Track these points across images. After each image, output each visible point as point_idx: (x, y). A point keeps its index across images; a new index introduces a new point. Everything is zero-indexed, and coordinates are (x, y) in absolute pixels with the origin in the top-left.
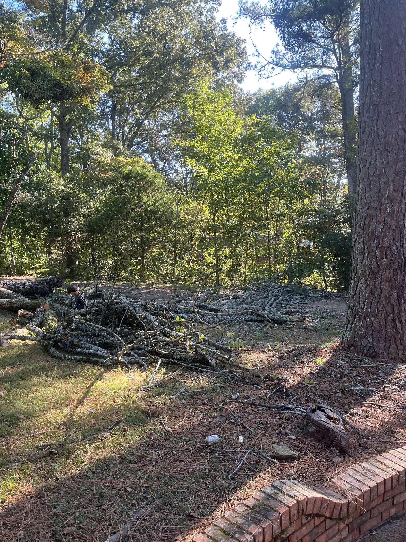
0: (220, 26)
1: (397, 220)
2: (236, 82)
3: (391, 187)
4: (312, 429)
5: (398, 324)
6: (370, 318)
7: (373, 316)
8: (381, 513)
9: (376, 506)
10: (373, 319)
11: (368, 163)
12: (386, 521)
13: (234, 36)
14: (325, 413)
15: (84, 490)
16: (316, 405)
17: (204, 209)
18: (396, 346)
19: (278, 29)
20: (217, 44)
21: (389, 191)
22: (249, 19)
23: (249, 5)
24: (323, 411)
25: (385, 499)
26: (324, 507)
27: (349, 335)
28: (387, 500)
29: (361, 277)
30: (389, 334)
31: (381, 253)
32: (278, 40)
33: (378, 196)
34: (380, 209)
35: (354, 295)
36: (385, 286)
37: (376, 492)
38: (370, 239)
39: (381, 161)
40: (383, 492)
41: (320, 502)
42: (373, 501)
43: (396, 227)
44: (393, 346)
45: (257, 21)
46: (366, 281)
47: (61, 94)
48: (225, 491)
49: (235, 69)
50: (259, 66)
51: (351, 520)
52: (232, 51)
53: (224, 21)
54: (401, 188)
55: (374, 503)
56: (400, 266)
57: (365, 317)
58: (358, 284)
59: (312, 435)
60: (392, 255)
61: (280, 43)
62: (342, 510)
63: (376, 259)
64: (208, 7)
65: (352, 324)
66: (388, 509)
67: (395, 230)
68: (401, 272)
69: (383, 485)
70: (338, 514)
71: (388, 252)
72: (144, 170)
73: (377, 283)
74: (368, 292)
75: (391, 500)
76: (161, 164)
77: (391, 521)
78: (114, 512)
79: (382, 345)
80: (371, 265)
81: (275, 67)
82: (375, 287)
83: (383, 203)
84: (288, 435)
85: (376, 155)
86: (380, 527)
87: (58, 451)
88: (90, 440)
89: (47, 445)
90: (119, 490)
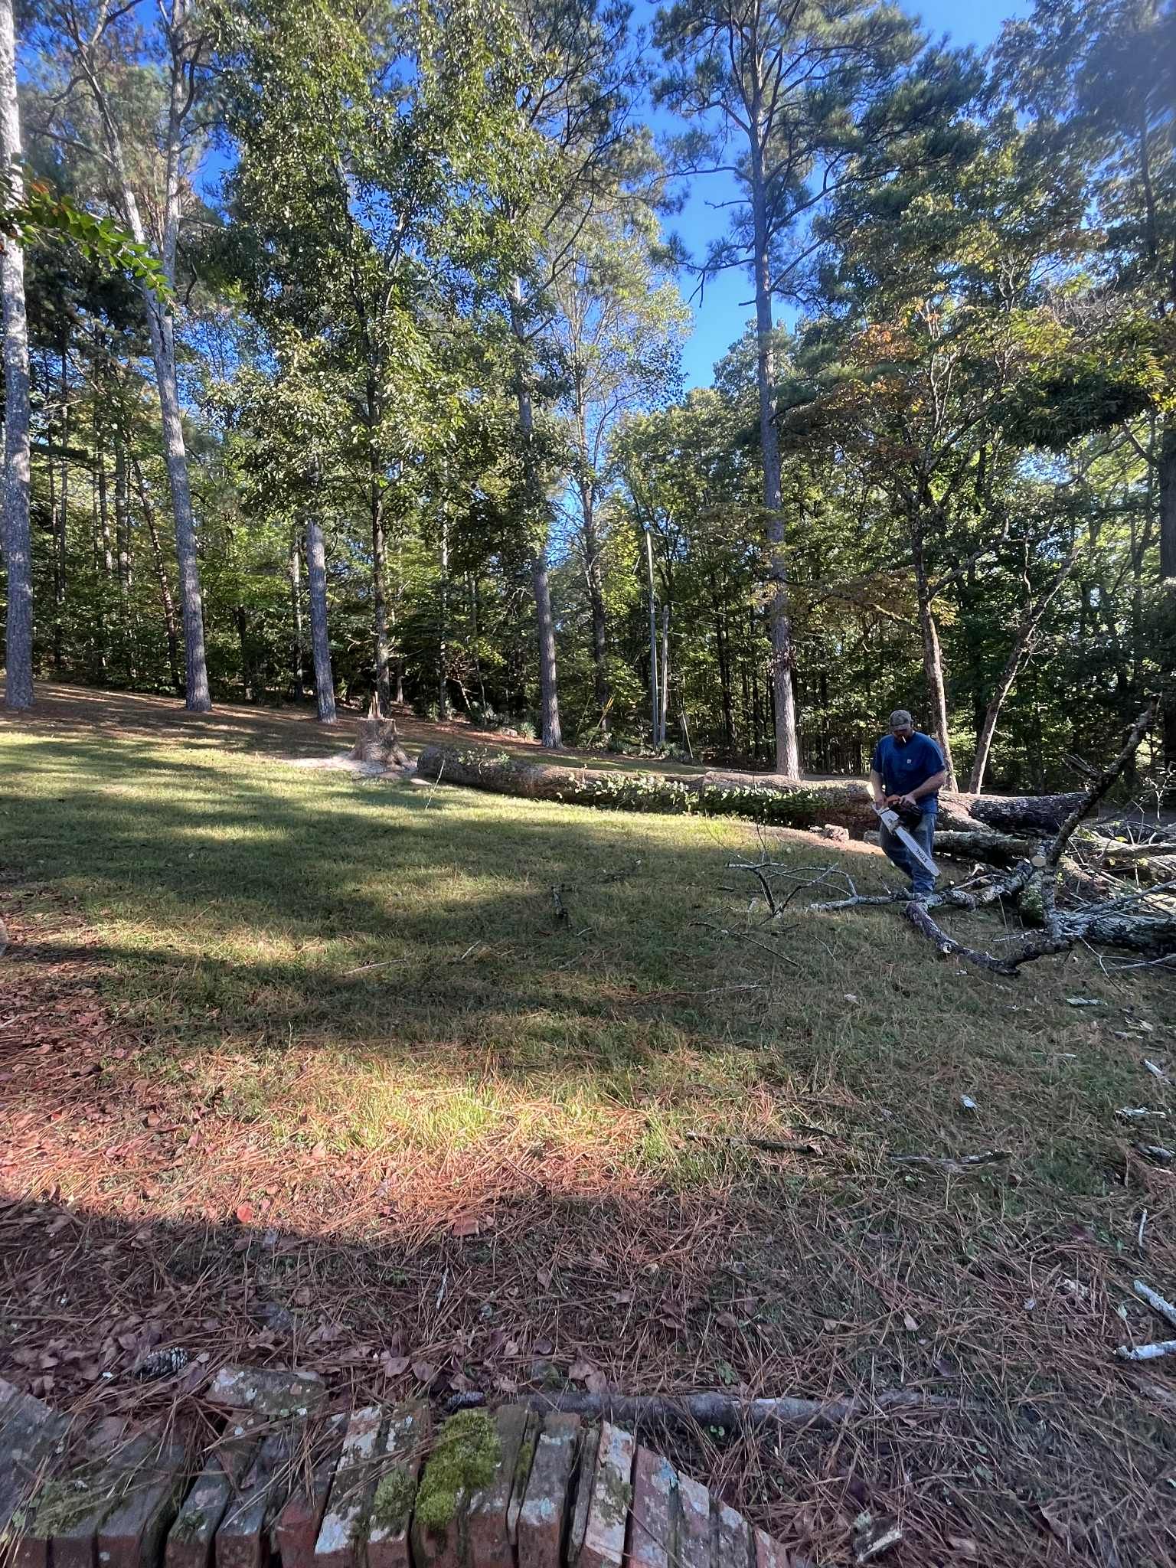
15: (815, 1258)
47: (1122, 407)
78: (841, 1350)
87: (825, 1153)
88: (913, 1164)
89: (822, 1133)
90: (889, 1310)
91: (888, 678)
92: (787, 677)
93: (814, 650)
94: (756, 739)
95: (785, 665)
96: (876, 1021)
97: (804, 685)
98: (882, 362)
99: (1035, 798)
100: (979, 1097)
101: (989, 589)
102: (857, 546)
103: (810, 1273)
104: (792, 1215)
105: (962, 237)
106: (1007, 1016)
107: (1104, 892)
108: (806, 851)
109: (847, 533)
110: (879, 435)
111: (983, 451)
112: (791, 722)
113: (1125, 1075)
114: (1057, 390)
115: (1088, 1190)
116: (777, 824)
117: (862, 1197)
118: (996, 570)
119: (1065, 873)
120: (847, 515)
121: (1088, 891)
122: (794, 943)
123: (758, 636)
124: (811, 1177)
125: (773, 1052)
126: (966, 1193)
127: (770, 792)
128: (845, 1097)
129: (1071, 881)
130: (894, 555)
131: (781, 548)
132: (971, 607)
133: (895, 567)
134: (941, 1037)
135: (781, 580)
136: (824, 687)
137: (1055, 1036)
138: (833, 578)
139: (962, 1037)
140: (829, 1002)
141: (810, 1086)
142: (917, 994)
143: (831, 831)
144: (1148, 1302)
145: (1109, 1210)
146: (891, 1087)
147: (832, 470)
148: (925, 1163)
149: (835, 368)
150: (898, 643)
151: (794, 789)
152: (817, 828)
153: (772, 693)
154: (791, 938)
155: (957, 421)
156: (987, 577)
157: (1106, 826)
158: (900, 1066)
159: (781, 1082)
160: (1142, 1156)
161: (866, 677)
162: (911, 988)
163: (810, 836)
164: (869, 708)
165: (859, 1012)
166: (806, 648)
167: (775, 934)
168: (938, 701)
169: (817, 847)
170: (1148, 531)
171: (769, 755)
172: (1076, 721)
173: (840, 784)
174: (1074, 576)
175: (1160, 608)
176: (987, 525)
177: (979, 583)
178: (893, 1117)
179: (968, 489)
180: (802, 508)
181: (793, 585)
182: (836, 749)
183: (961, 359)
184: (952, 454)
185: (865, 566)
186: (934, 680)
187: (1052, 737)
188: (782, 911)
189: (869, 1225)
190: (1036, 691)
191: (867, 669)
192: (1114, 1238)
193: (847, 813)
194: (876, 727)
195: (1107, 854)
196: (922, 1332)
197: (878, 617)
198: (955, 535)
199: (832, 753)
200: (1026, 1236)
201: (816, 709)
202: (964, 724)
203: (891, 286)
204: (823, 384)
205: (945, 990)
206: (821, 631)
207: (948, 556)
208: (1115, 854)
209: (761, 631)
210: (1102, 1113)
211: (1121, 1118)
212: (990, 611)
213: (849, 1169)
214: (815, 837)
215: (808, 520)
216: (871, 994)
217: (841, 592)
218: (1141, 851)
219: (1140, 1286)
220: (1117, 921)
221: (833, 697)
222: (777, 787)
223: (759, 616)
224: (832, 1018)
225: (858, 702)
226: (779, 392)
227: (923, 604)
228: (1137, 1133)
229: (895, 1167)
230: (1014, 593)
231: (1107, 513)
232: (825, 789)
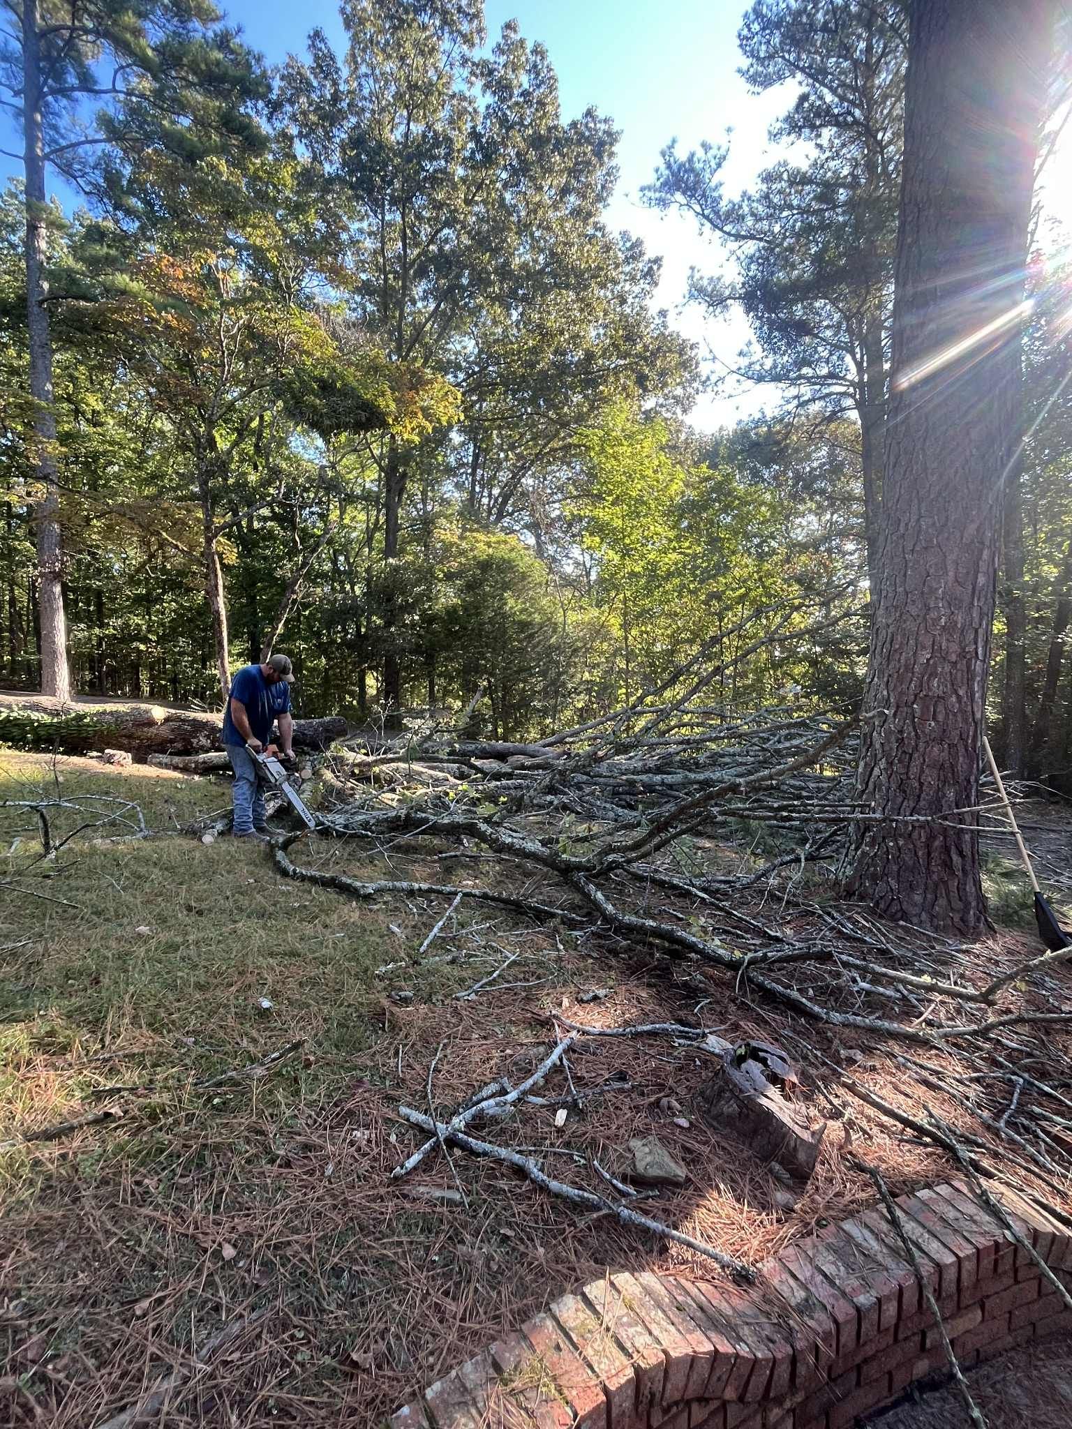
0: (657, 321)
1: (961, 642)
2: (679, 411)
3: (951, 574)
4: (731, 1108)
5: (955, 857)
6: (896, 841)
7: (901, 836)
8: (890, 1373)
9: (874, 1355)
10: (901, 843)
11: (902, 525)
12: (901, 1393)
13: (678, 335)
14: (765, 1064)
15: (120, 1240)
16: (748, 1045)
17: (612, 621)
18: (949, 901)
19: (752, 314)
20: (646, 347)
21: (946, 583)
22: (704, 305)
23: (705, 282)
24: (764, 1061)
25: (901, 1336)
26: (719, 1379)
27: (849, 871)
28: (906, 1339)
29: (879, 756)
30: (935, 877)
31: (925, 708)
32: (751, 335)
33: (922, 593)
34: (925, 618)
35: (863, 792)
36: (930, 778)
37: (875, 1322)
38: (901, 680)
39: (930, 521)
40: (893, 1321)
41: (707, 1367)
42: (865, 1343)
43: (959, 656)
44: (942, 902)
45: (719, 310)
46: (891, 764)
47: (368, 419)
48: (469, 1282)
49: (679, 391)
50: (714, 378)
51: (799, 1398)
52: (673, 358)
53: (663, 313)
54: (971, 577)
55: (867, 1348)
56: (964, 736)
57: (884, 838)
58: (872, 769)
59: (729, 1121)
60: (947, 714)
61: (754, 339)
62: (775, 1377)
63: (913, 722)
64: (637, 289)
65: (856, 849)
66: (909, 1363)
67: (956, 663)
68: (967, 750)
69: (895, 1303)
70: (761, 1390)
71: (940, 708)
72: (513, 554)
73: (914, 770)
74: (894, 787)
75: (917, 1338)
76: (551, 549)
77: (916, 1395)
78: (156, 1330)
79: (918, 898)
80: (901, 732)
81: (742, 378)
82: (909, 778)
83: (932, 605)
84: (674, 1115)
85: (919, 509)
86: (883, 1411)
87: (126, 1112)
88: (219, 1084)
89: (119, 1090)
90: (205, 1251)
91: (169, 604)
92: (57, 589)
93: (89, 565)
94: (11, 654)
95: (57, 576)
96: (173, 947)
97: (76, 602)
98: (173, 296)
99: (302, 722)
100: (274, 995)
101: (264, 539)
102: (139, 468)
103: (114, 1260)
104: (88, 1203)
105: (252, 219)
106: (289, 913)
107: (352, 795)
108: (84, 781)
109: (130, 454)
110: (166, 368)
111: (262, 417)
112: (61, 640)
113: (378, 940)
114: (326, 387)
115: (363, 1046)
116: (46, 751)
117: (171, 1143)
118: (269, 524)
119: (325, 783)
120: (130, 435)
121: (342, 796)
122: (73, 883)
123: (17, 538)
124: (110, 1147)
125: (52, 1016)
126: (271, 1091)
127: (35, 715)
128: (145, 1039)
129: (330, 789)
130: (179, 487)
131: (53, 448)
132: (249, 551)
133: (180, 499)
134: (236, 946)
135: (52, 482)
136: (100, 605)
137: (328, 921)
138: (114, 494)
139: (256, 942)
140: (119, 940)
141: (102, 1040)
142: (210, 910)
143: (112, 756)
144: (408, 1120)
145: (377, 1057)
146: (192, 1012)
147: (113, 384)
148: (231, 1078)
149: (122, 279)
150: (181, 573)
151: (67, 712)
152: (95, 754)
153: (36, 604)
154: (67, 878)
155: (243, 383)
156: (263, 528)
157: (353, 743)
158: (200, 987)
159: (65, 1048)
160: (394, 1003)
161: (148, 601)
162: (204, 906)
163: (89, 763)
164: (149, 631)
165: (153, 943)
166: (79, 561)
167: (48, 877)
168: (221, 633)
169: (96, 774)
170: (377, 520)
171: (29, 672)
172: (329, 659)
173: (122, 707)
174: (330, 542)
175: (386, 579)
176: (266, 483)
177: (257, 531)
178: (195, 1043)
179: (248, 446)
180: (77, 412)
181: (66, 491)
182: (112, 672)
183: (248, 327)
184: (235, 411)
185: (149, 491)
186: (218, 612)
187: (311, 670)
188: (56, 849)
189: (179, 1171)
190: (299, 632)
191: (149, 594)
192: (383, 1078)
193: (130, 737)
194: (157, 651)
195: (354, 765)
196: (241, 1254)
197: (162, 545)
198: (237, 484)
199: (108, 674)
200: (322, 1109)
201: (89, 627)
202: (240, 655)
203: (183, 227)
204: (107, 290)
205: (236, 901)
206: (98, 547)
207: (230, 501)
208: (359, 765)
209: (20, 533)
210: (365, 976)
211: (378, 976)
212: (265, 558)
213: (153, 1118)
214: (94, 762)
215: (84, 427)
216: (165, 921)
217: (122, 511)
218: (376, 761)
219: (404, 1110)
220: (360, 817)
221: (110, 617)
222: (45, 710)
223: (19, 516)
224: (122, 957)
225: (138, 625)
226: (52, 276)
227: (209, 541)
228: (390, 985)
229: (203, 1094)
230: (285, 547)
231: (350, 499)
232: (104, 713)
